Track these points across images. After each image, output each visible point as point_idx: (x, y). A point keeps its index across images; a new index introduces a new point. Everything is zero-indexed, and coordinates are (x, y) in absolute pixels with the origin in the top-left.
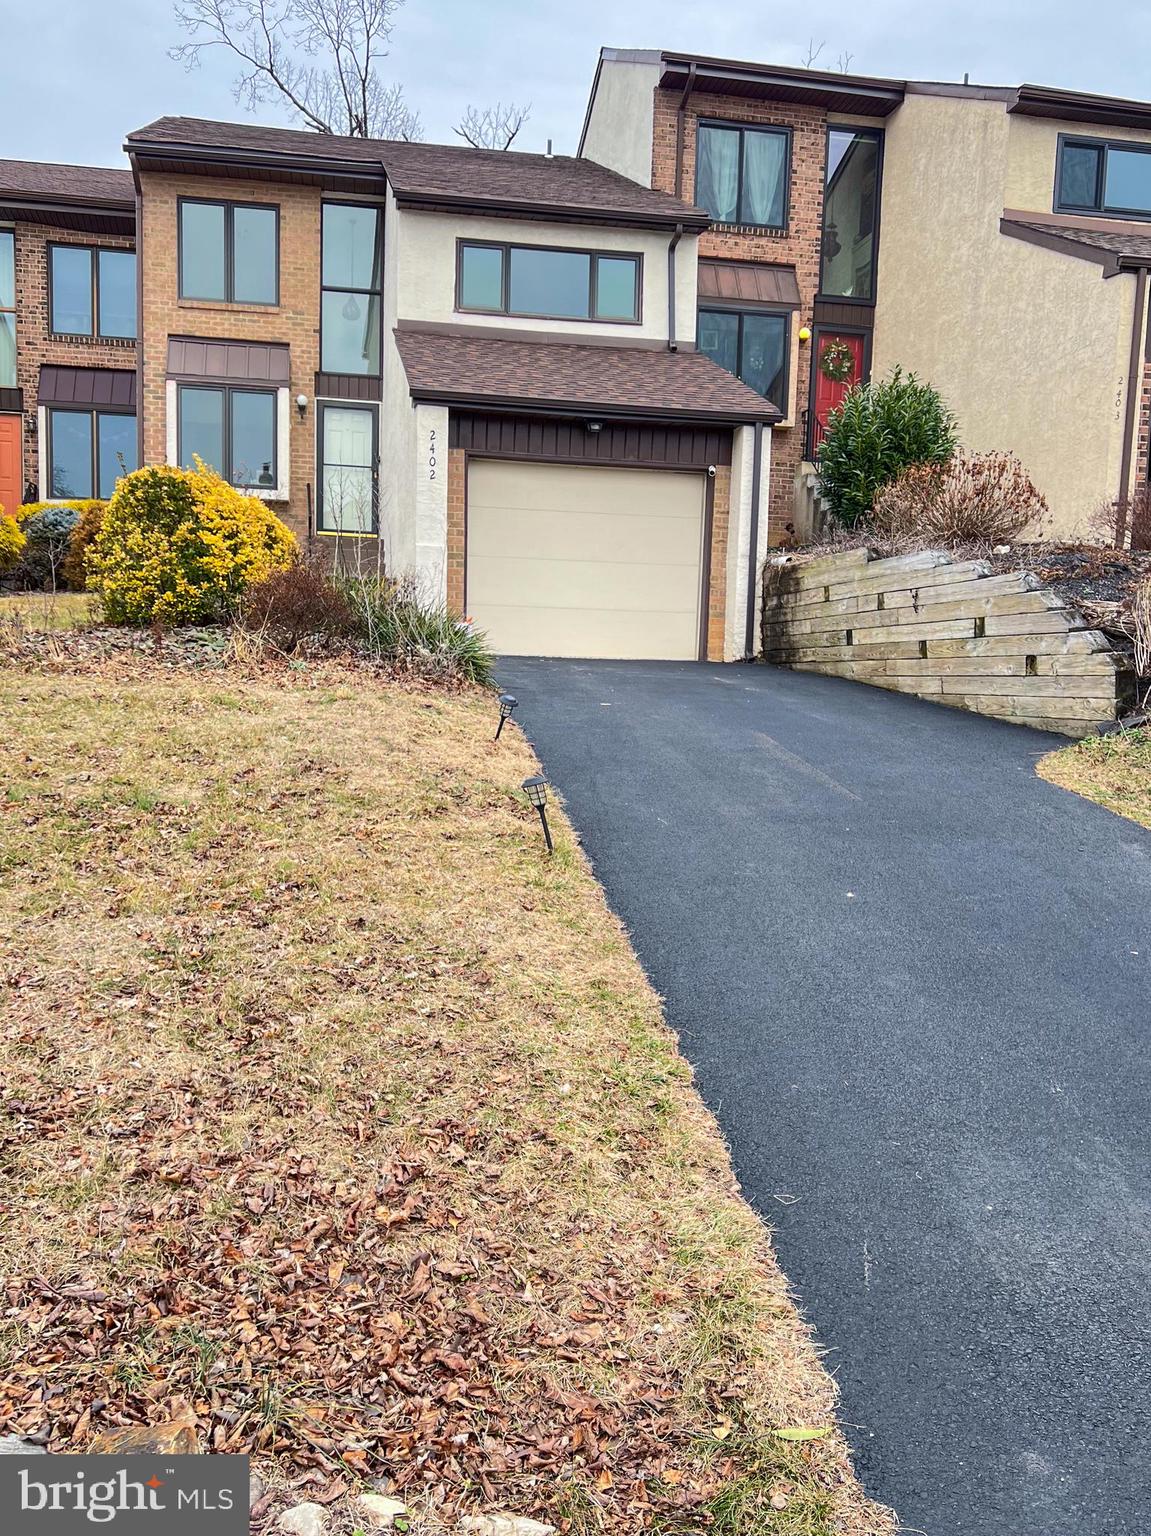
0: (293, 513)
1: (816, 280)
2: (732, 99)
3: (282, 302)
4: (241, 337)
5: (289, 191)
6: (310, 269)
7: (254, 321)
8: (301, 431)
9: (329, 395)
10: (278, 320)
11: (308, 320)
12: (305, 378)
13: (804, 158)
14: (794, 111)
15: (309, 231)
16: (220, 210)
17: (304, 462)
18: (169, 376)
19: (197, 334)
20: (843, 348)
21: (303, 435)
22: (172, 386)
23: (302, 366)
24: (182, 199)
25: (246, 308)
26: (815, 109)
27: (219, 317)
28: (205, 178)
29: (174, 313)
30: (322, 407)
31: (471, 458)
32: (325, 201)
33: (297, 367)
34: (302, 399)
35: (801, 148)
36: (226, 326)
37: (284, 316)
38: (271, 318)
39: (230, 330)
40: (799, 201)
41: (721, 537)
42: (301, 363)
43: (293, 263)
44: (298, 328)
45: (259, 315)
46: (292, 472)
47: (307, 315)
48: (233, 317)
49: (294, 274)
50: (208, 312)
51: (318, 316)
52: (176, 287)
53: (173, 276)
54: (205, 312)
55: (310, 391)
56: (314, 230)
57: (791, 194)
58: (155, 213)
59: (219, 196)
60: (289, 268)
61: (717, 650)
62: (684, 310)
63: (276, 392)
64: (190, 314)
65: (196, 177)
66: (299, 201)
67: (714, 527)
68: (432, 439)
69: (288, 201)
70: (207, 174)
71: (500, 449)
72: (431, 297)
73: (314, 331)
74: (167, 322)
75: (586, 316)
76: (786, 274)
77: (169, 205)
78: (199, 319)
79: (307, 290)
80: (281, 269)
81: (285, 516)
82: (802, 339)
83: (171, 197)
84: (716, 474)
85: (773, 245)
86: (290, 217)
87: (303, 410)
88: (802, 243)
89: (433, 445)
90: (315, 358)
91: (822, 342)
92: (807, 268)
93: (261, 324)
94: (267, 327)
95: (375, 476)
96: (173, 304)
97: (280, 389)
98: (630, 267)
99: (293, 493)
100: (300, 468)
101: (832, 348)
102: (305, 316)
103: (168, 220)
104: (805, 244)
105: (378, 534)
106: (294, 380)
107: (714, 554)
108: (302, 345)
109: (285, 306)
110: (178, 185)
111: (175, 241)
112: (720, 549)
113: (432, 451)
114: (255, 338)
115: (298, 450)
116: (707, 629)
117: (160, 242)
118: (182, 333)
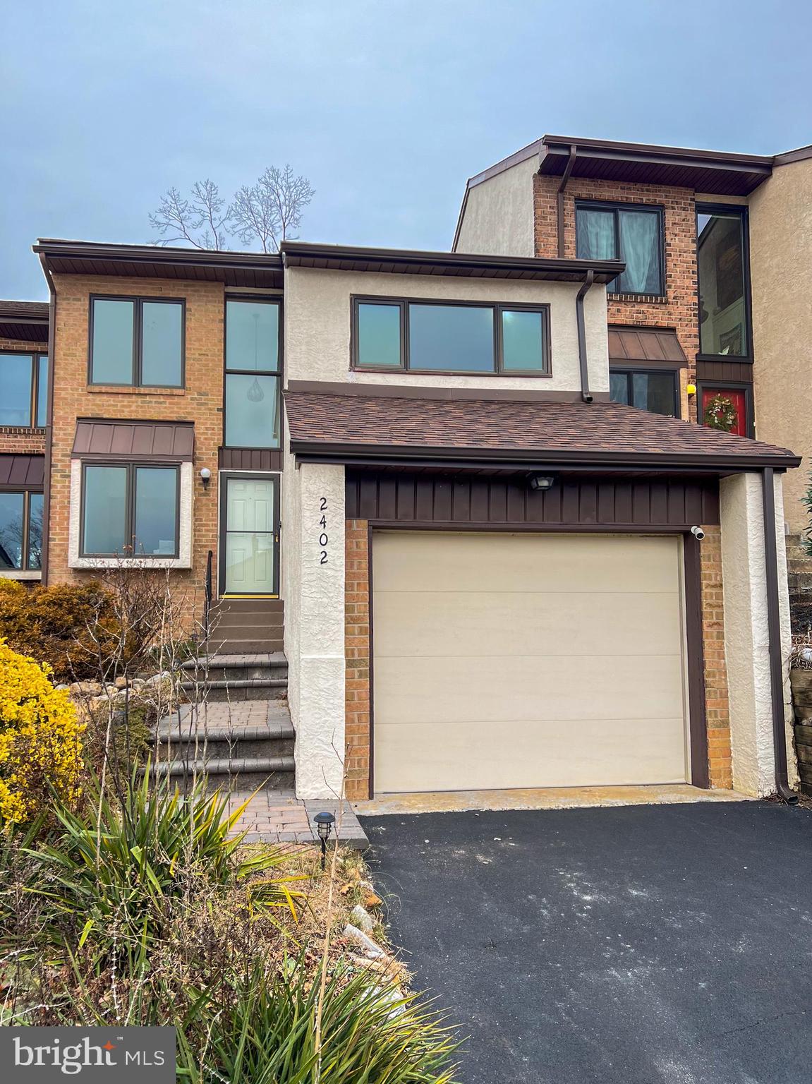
0: (196, 579)
1: (697, 341)
2: (606, 183)
3: (187, 385)
4: (148, 417)
5: (193, 286)
6: (214, 355)
7: (161, 403)
8: (204, 502)
9: (232, 467)
10: (182, 401)
11: (213, 400)
12: (209, 452)
13: (677, 232)
14: (664, 192)
15: (213, 321)
16: (130, 306)
17: (208, 531)
18: (74, 455)
19: (106, 416)
20: (726, 402)
21: (206, 505)
22: (76, 465)
23: (206, 442)
24: (94, 297)
25: (153, 391)
26: (683, 190)
27: (126, 400)
28: (116, 278)
29: (83, 398)
30: (225, 479)
31: (377, 530)
32: (229, 297)
33: (202, 443)
34: (205, 472)
35: (673, 224)
36: (133, 408)
37: (189, 397)
38: (176, 400)
39: (136, 412)
40: (675, 271)
41: (715, 618)
42: (206, 439)
43: (198, 349)
44: (203, 407)
45: (165, 397)
46: (196, 541)
47: (212, 395)
48: (140, 400)
49: (200, 360)
50: (116, 396)
51: (222, 397)
52: (86, 375)
53: (83, 365)
54: (113, 396)
55: (213, 464)
56: (218, 320)
57: (666, 265)
58: (68, 310)
59: (129, 293)
60: (194, 354)
61: (725, 777)
62: (596, 361)
63: (179, 466)
64: (98, 399)
65: (108, 276)
66: (204, 296)
67: (704, 606)
68: (322, 509)
69: (193, 295)
70: (118, 275)
71: (415, 518)
72: (324, 356)
73: (218, 410)
74: (76, 407)
75: (492, 371)
76: (668, 336)
77: (82, 302)
78: (107, 403)
79: (211, 374)
80: (187, 355)
81: (187, 582)
82: (689, 395)
83: (84, 295)
84: (700, 535)
85: (654, 310)
86: (196, 309)
87: (207, 482)
88: (681, 308)
89: (324, 517)
90: (219, 434)
91: (706, 397)
92: (687, 331)
93: (167, 405)
94: (173, 408)
95: (277, 541)
96: (82, 390)
97: (183, 463)
98: (536, 318)
99: (194, 560)
100: (203, 536)
101: (716, 403)
102: (210, 397)
103: (81, 315)
104: (683, 309)
105: (279, 595)
106: (197, 455)
107: (707, 642)
108: (206, 423)
109: (190, 388)
110: (91, 285)
111: (87, 334)
112: (715, 634)
113: (323, 525)
114: (161, 419)
115: (201, 520)
116: (706, 745)
117: (72, 334)
118: (90, 416)
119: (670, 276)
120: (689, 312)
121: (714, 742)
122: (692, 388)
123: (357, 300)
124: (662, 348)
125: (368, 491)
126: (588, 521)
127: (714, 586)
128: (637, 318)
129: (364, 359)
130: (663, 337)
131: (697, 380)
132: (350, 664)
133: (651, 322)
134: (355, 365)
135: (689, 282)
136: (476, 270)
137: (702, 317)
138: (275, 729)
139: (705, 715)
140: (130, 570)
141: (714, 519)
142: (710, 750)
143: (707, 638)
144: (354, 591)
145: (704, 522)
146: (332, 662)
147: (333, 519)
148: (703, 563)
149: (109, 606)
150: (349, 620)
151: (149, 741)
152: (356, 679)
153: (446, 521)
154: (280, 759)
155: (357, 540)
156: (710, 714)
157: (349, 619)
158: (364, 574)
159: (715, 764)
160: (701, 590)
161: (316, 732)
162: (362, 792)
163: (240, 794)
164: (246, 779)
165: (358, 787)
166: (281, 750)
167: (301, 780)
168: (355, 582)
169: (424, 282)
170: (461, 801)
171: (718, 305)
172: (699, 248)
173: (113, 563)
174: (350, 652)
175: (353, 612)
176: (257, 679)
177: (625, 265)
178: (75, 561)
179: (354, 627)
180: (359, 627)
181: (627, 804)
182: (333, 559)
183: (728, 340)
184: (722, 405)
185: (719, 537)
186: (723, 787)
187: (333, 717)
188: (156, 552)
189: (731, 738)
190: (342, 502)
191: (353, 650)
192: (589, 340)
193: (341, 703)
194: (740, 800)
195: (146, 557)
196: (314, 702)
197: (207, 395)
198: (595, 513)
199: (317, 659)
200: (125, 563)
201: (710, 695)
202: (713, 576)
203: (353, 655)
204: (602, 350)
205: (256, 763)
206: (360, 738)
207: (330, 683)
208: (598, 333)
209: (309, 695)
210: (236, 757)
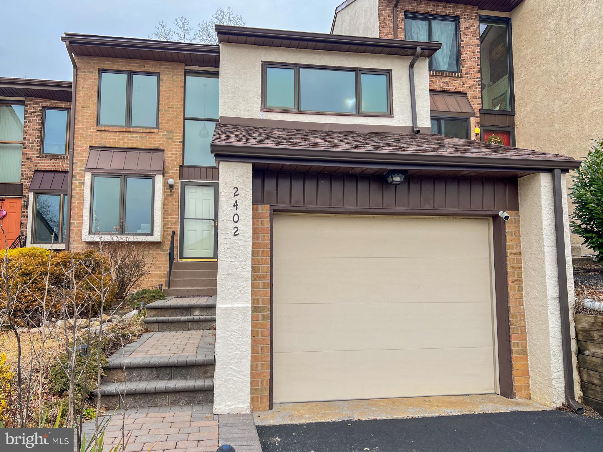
0: (164, 249)
1: (480, 101)
2: (423, 2)
3: (160, 127)
4: (135, 146)
5: (164, 65)
6: (177, 108)
7: (143, 138)
8: (170, 200)
9: (188, 178)
10: (157, 137)
11: (176, 136)
12: (173, 168)
13: (467, 33)
14: (460, 8)
15: (177, 87)
16: (124, 77)
17: (172, 218)
18: (87, 170)
19: (108, 145)
20: (498, 139)
21: (171, 202)
22: (88, 177)
23: (172, 162)
24: (101, 71)
25: (138, 130)
27: (121, 135)
28: (116, 59)
29: (94, 134)
30: (184, 186)
31: (276, 212)
32: (187, 73)
33: (169, 163)
34: (171, 181)
35: (465, 28)
36: (126, 141)
37: (161, 134)
38: (153, 135)
40: (466, 57)
41: (516, 277)
42: (171, 160)
43: (167, 104)
44: (170, 141)
45: (146, 134)
46: (164, 224)
47: (175, 133)
48: (130, 135)
49: (168, 111)
50: (115, 133)
51: (182, 134)
52: (96, 120)
53: (94, 113)
54: (113, 133)
55: (176, 176)
56: (180, 86)
57: (461, 53)
58: (84, 79)
59: (124, 68)
60: (164, 107)
61: (525, 391)
62: (421, 107)
63: (154, 177)
64: (103, 135)
65: (111, 58)
66: (172, 71)
67: (509, 268)
68: (235, 196)
69: (165, 71)
70: (117, 57)
71: (304, 204)
72: (244, 101)
73: (180, 142)
74: (89, 139)
75: (354, 112)
76: (462, 98)
77: (94, 74)
78: (109, 137)
79: (175, 120)
80: (160, 108)
81: (159, 251)
82: (476, 134)
83: (95, 69)
84: (507, 218)
85: (454, 81)
86: (166, 79)
87: (172, 187)
88: (470, 80)
89: (236, 201)
90: (180, 158)
91: (485, 136)
92: (474, 94)
93: (147, 139)
94: (151, 141)
95: (216, 225)
96: (93, 129)
97: (157, 175)
98: (383, 79)
99: (163, 236)
100: (169, 221)
101: (492, 139)
102: (174, 134)
103: (93, 82)
104: (472, 81)
105: (217, 259)
106: (166, 170)
107: (511, 293)
108: (172, 150)
109: (162, 128)
110: (100, 63)
111: (96, 94)
112: (516, 288)
113: (235, 207)
114: (143, 147)
115: (168, 211)
116: (511, 367)
117: (87, 94)
118: (98, 145)
119: (464, 60)
120: (476, 83)
121: (517, 365)
122: (478, 130)
123: (266, 65)
124: (459, 104)
125: (270, 184)
126: (427, 207)
127: (515, 254)
128: (443, 86)
129: (270, 103)
130: (459, 98)
131: (480, 125)
132: (255, 310)
133: (452, 89)
134: (264, 107)
135: (475, 64)
136: (344, 46)
137: (483, 86)
138: (200, 358)
139: (510, 346)
140: (118, 243)
141: (515, 207)
142: (514, 371)
143: (511, 291)
144: (259, 256)
145: (507, 208)
146: (242, 310)
147: (243, 203)
148: (507, 237)
149: (99, 266)
150: (255, 278)
151: (106, 367)
152: (261, 321)
153: (327, 206)
154: (203, 381)
155: (262, 219)
156: (514, 345)
157: (256, 276)
158: (267, 244)
159: (518, 381)
160: (506, 256)
161: (229, 363)
162: (264, 404)
163: (172, 408)
164: (177, 397)
165: (261, 401)
166: (205, 373)
167: (217, 399)
168: (260, 250)
169: (310, 54)
170: (337, 411)
171: (491, 81)
172: (481, 43)
173: (107, 238)
174: (255, 301)
175: (258, 272)
176: (197, 315)
177: (441, 44)
178: (86, 237)
179: (259, 283)
180: (263, 282)
181: (459, 414)
182: (242, 232)
183: (498, 102)
184: (495, 141)
185: (518, 219)
186: (524, 398)
187: (242, 351)
188: (139, 231)
189: (529, 362)
190: (249, 190)
191: (258, 300)
192: (417, 93)
193: (248, 341)
194: (540, 410)
195: (129, 234)
196: (228, 340)
197: (173, 133)
198: (431, 202)
199: (230, 308)
200: (115, 239)
201: (513, 331)
202: (515, 246)
203: (258, 303)
204: (425, 100)
205: (184, 385)
206: (263, 365)
207: (240, 325)
208: (423, 89)
209: (223, 335)
210: (171, 379)
